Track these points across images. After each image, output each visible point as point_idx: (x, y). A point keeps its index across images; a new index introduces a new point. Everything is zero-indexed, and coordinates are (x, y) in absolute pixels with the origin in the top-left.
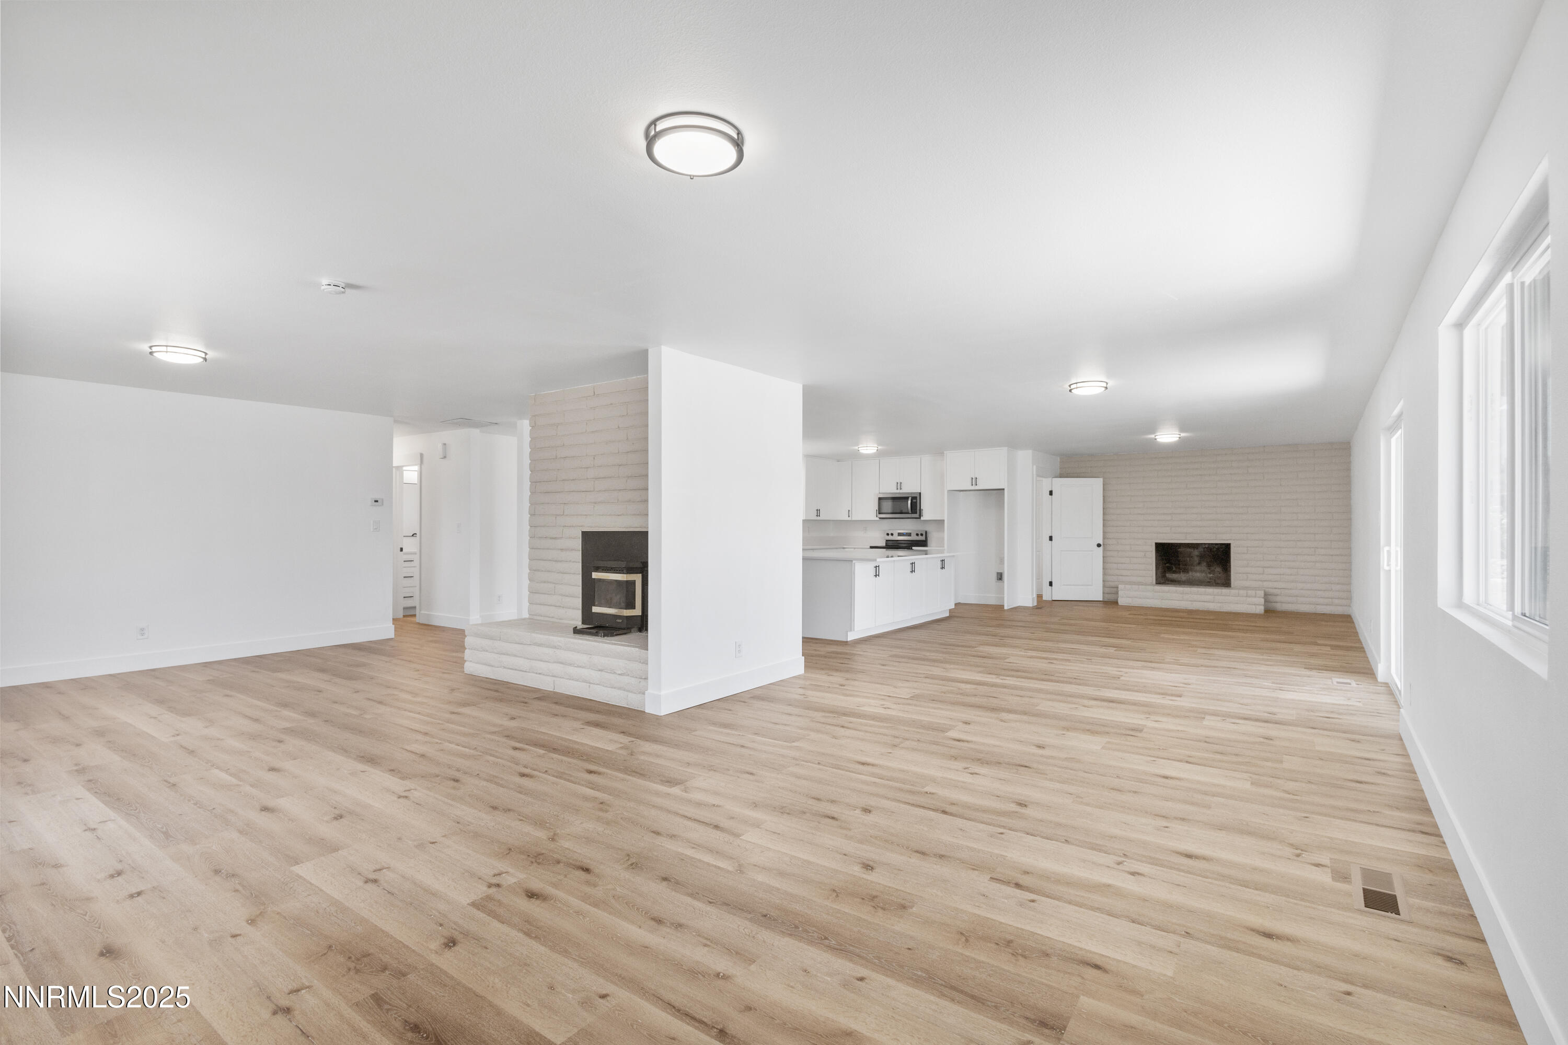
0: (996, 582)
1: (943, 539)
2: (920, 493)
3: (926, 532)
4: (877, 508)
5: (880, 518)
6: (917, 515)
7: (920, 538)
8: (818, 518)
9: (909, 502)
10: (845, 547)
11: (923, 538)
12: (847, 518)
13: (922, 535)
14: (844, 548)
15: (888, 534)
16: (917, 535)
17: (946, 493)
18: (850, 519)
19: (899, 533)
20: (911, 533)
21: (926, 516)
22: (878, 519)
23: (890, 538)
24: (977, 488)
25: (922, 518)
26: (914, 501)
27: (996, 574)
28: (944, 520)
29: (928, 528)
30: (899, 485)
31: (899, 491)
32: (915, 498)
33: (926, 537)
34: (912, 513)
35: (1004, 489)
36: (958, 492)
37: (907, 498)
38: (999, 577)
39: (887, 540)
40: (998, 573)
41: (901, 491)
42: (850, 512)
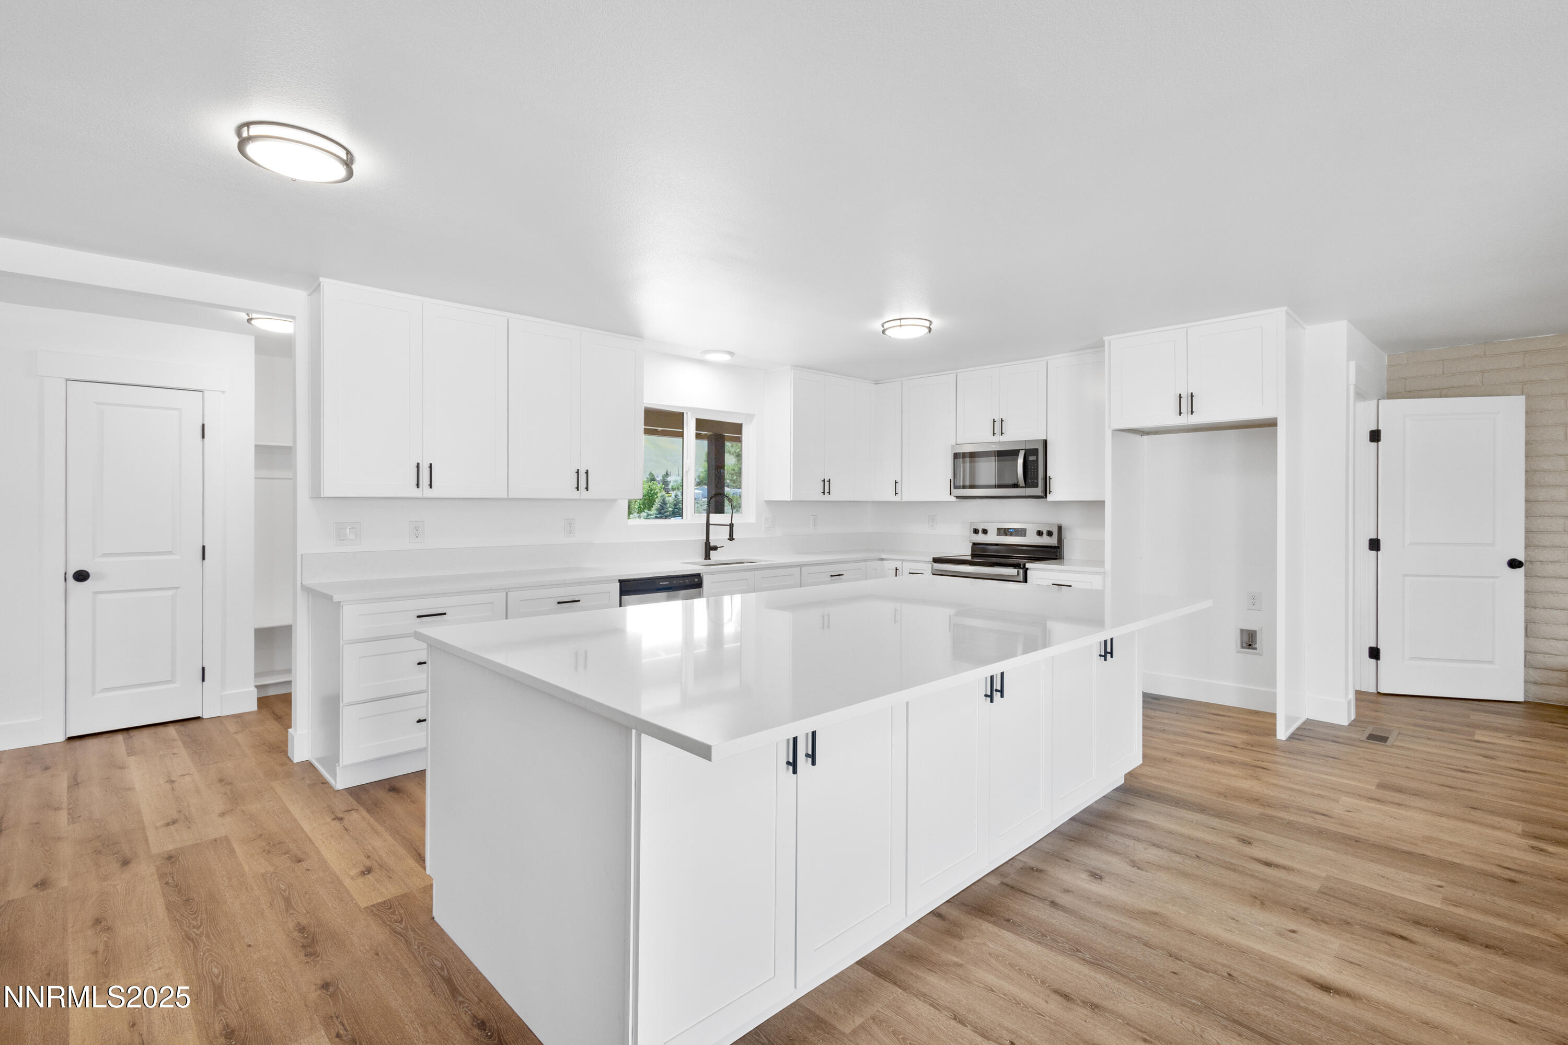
0: (1238, 652)
1: (1102, 542)
2: (1045, 442)
3: (1060, 528)
4: (950, 476)
5: (957, 497)
6: (1038, 491)
7: (1045, 541)
8: (827, 497)
9: (1020, 461)
10: (884, 556)
11: (1053, 541)
12: (892, 498)
13: (1050, 534)
14: (882, 559)
15: (976, 531)
16: (1040, 533)
17: (1108, 434)
18: (897, 499)
19: (999, 529)
20: (1025, 530)
21: (1058, 493)
22: (954, 499)
23: (981, 538)
24: (1194, 420)
25: (1050, 498)
26: (1032, 458)
27: (1239, 632)
28: (1103, 502)
29: (1066, 519)
30: (998, 426)
31: (997, 438)
32: (1035, 452)
33: (1060, 539)
34: (1027, 485)
35: (1271, 424)
36: (1137, 437)
37: (1015, 453)
38: (1246, 639)
39: (974, 544)
40: (1242, 631)
41: (1003, 439)
42: (898, 485)
